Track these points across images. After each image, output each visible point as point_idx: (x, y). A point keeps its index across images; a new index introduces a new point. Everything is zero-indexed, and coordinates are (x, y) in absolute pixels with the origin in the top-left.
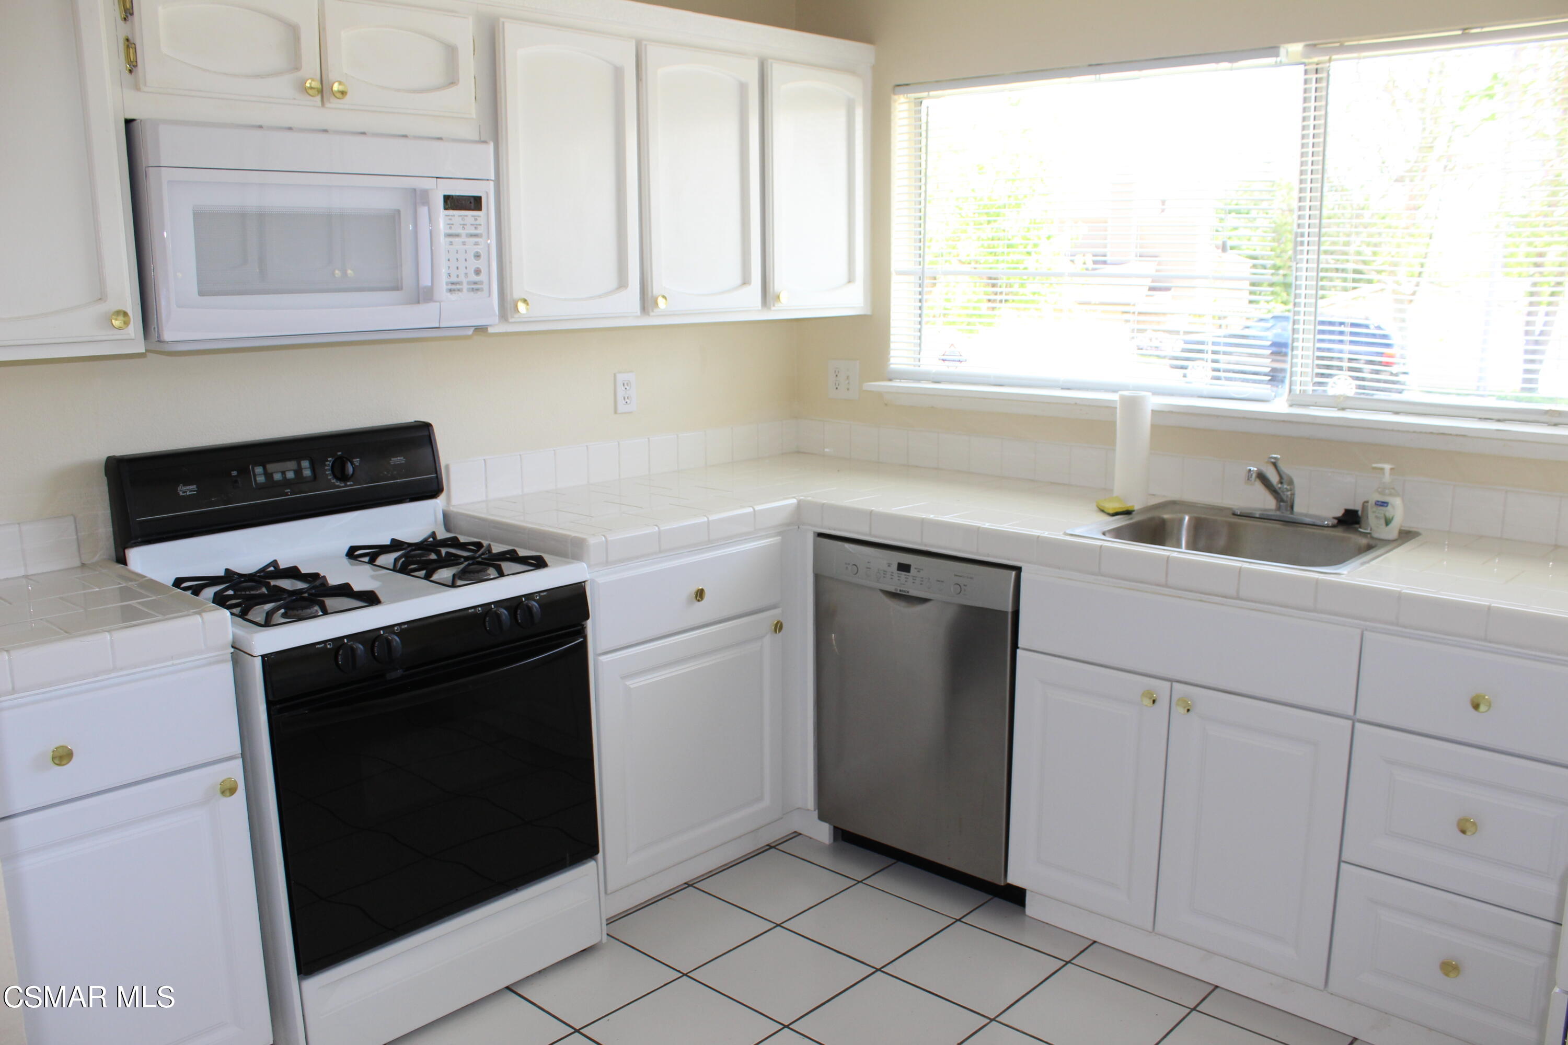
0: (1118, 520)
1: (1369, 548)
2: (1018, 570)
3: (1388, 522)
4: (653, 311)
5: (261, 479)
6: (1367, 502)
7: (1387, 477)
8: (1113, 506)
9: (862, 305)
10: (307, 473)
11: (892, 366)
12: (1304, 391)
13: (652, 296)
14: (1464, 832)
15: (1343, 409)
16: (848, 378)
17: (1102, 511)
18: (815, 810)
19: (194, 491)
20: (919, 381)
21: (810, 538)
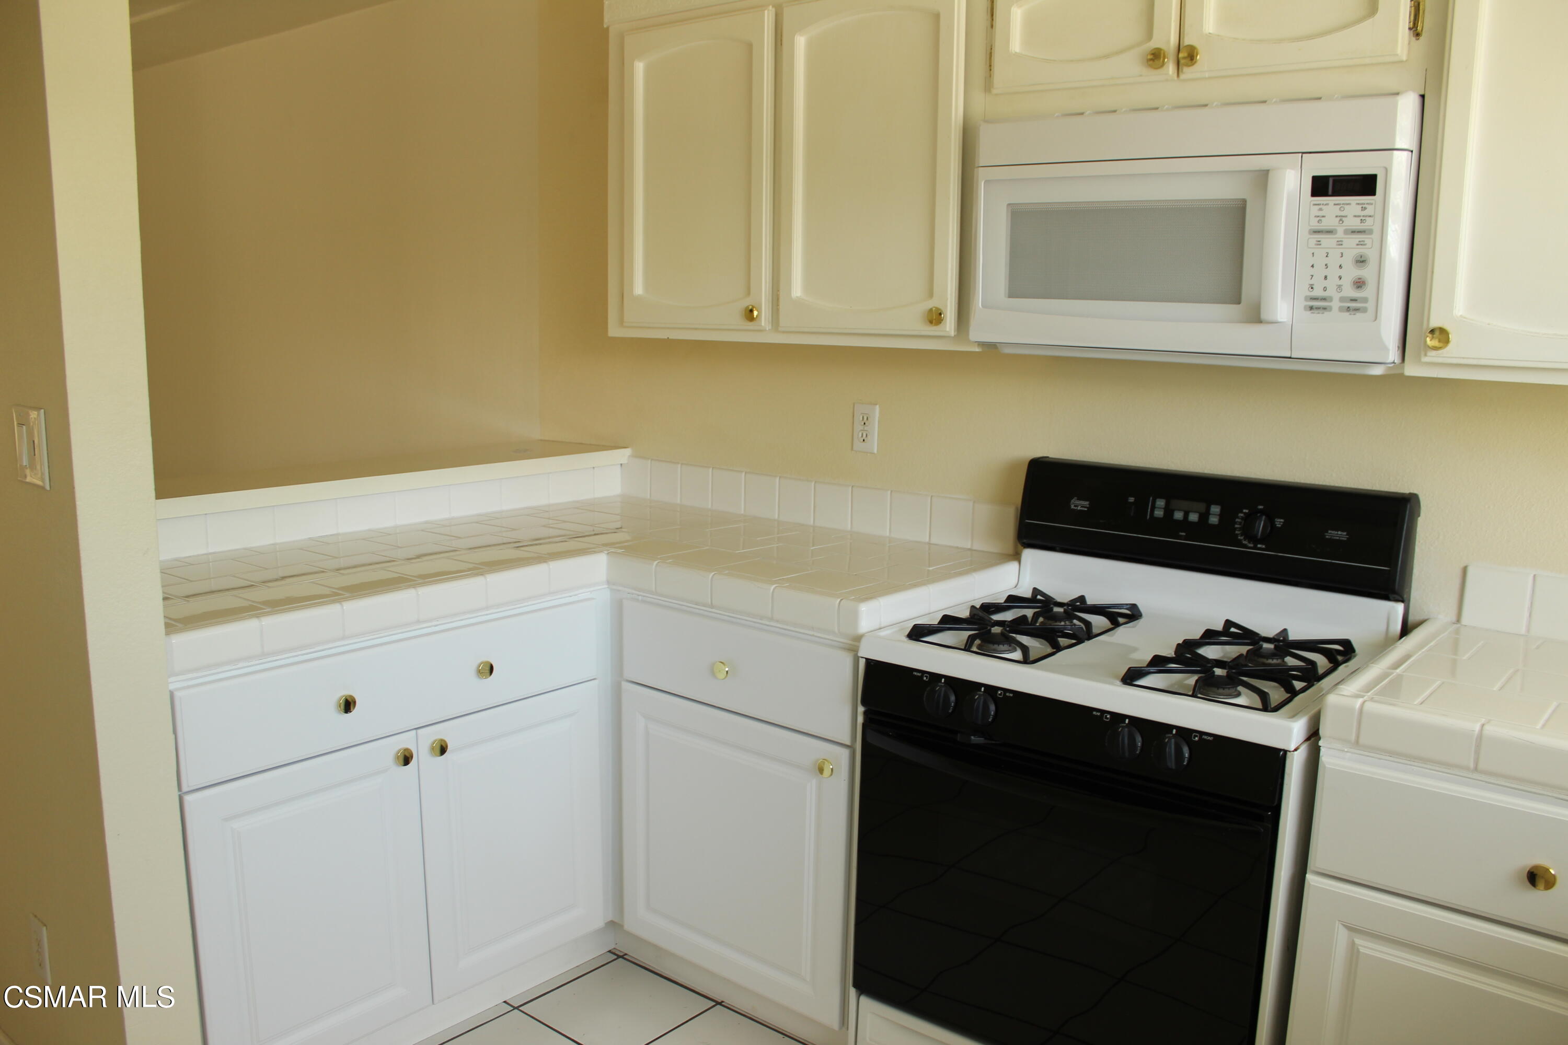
5: (1159, 513)
10: (1214, 520)
19: (1085, 507)
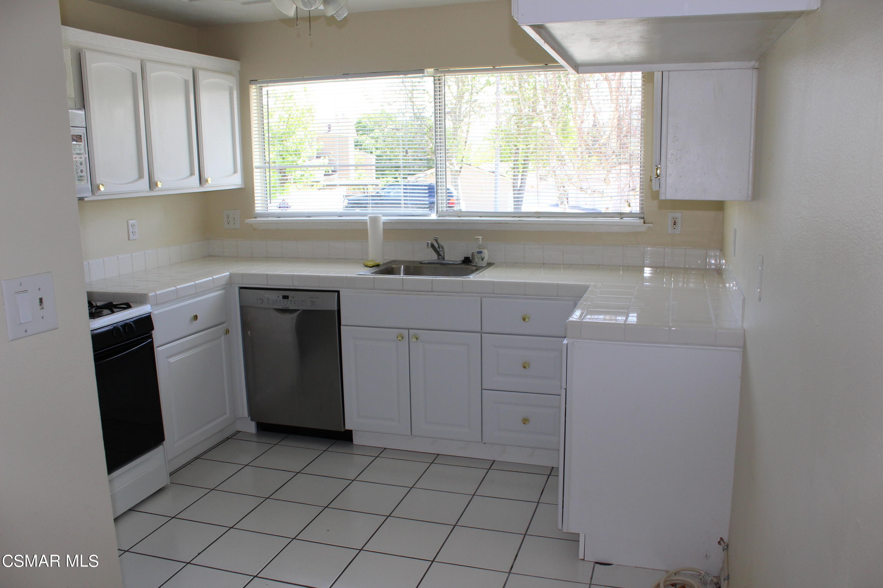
0: (374, 269)
1: (477, 270)
2: (338, 292)
3: (483, 259)
4: (155, 189)
6: (474, 253)
7: (481, 242)
8: (371, 264)
9: (241, 183)
11: (256, 211)
12: (443, 210)
13: (154, 181)
14: (525, 367)
15: (460, 217)
16: (234, 218)
17: (367, 266)
18: (248, 417)
20: (268, 217)
21: (237, 290)
